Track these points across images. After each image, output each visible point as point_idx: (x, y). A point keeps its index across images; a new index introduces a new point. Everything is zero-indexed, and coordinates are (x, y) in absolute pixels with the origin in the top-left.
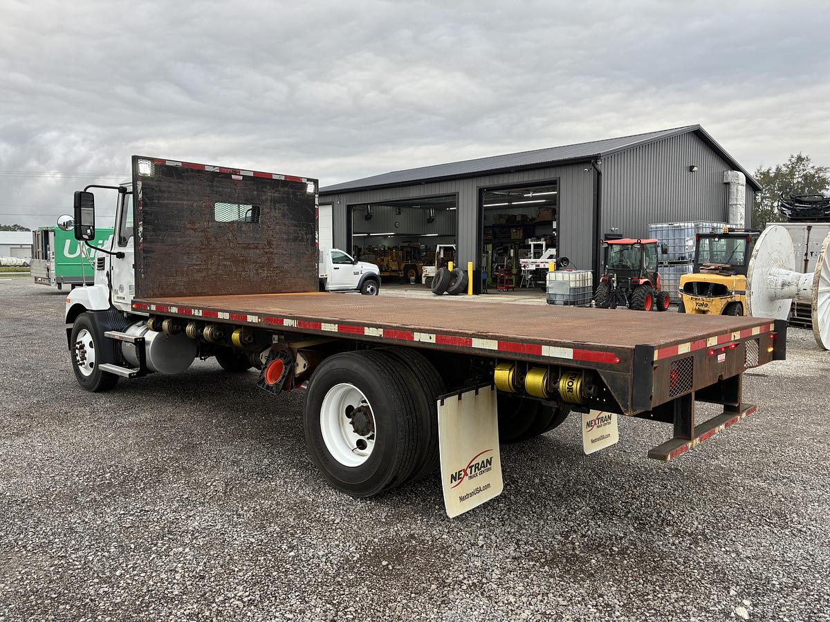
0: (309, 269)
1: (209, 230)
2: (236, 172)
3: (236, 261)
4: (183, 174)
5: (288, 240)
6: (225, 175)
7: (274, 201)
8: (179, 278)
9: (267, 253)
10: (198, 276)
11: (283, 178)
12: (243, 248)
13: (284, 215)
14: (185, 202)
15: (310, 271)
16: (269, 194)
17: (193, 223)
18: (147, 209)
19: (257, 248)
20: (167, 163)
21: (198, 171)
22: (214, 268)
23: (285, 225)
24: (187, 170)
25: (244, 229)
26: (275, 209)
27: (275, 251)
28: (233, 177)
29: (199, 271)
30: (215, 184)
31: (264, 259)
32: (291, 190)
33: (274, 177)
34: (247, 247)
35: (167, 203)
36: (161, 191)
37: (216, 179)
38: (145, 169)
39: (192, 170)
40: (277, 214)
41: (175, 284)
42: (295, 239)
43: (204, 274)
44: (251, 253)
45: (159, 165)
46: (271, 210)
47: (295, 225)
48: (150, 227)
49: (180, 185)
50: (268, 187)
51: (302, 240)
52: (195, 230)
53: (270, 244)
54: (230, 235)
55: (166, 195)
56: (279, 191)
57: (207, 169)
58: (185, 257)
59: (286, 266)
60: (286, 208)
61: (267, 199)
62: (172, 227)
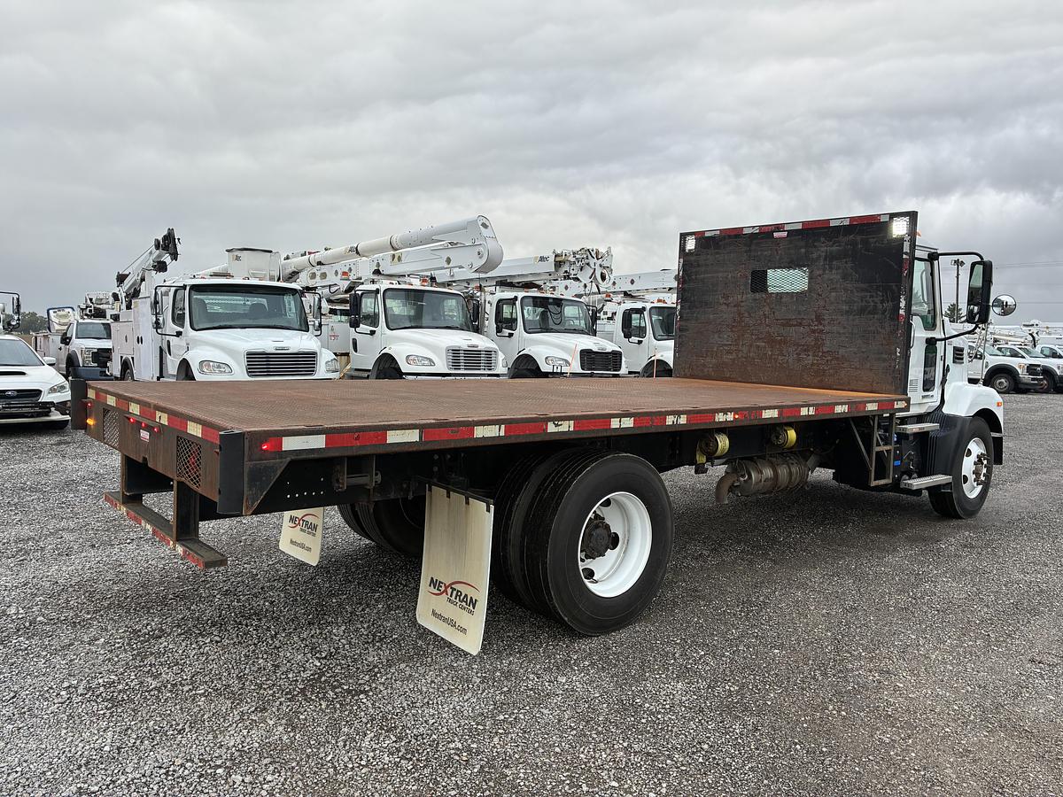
0: (885, 356)
1: (742, 304)
2: (779, 228)
3: (771, 341)
4: (720, 243)
5: (848, 313)
6: (765, 234)
7: (830, 258)
8: (708, 359)
9: (814, 331)
10: (727, 358)
11: (847, 223)
12: (783, 325)
13: (845, 277)
14: (720, 275)
15: (884, 360)
16: (824, 248)
17: (726, 297)
18: (686, 286)
19: (800, 324)
20: (707, 235)
21: (737, 236)
22: (745, 349)
23: (846, 290)
24: (724, 238)
25: (783, 300)
26: (831, 269)
27: (827, 329)
28: (775, 235)
29: (729, 352)
30: (753, 247)
31: (810, 340)
32: (859, 238)
33: (832, 224)
34: (787, 323)
35: (704, 278)
36: (699, 266)
37: (755, 241)
38: (691, 244)
39: (729, 236)
40: (835, 275)
41: (704, 365)
42: (862, 311)
43: (734, 356)
44: (793, 332)
45: (701, 237)
46: (824, 271)
47: (862, 290)
48: (687, 305)
49: (717, 256)
50: (822, 239)
51: (874, 311)
52: (728, 305)
53: (819, 319)
54: (767, 309)
55: (703, 269)
56: (839, 242)
57: (746, 231)
58: (716, 336)
59: (842, 351)
60: (850, 265)
61: (820, 256)
62: (706, 304)
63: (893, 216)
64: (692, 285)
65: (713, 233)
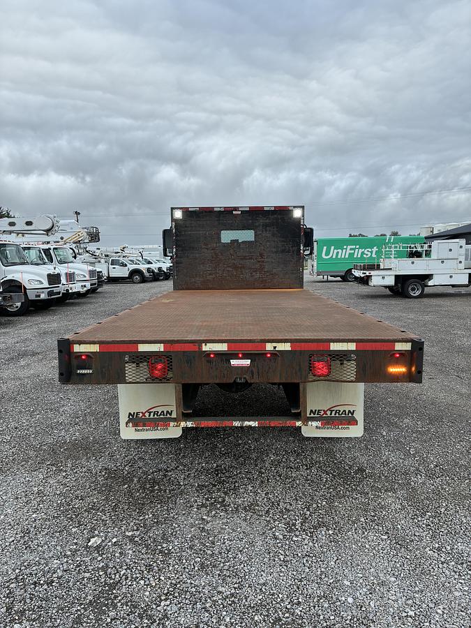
1: (217, 248)
2: (236, 209)
3: (235, 267)
4: (200, 215)
5: (276, 252)
6: (228, 212)
7: (266, 226)
8: (197, 279)
9: (259, 262)
10: (210, 277)
11: (273, 209)
12: (242, 259)
13: (273, 235)
14: (201, 232)
15: (295, 273)
16: (262, 221)
17: (206, 245)
18: (178, 238)
19: (251, 259)
20: (190, 209)
21: (210, 212)
22: (220, 272)
23: (274, 241)
24: (202, 212)
25: (242, 246)
26: (266, 232)
27: (266, 260)
28: (234, 212)
29: (210, 274)
30: (221, 218)
31: (257, 266)
32: (279, 216)
33: (265, 209)
34: (244, 258)
35: (190, 234)
36: (186, 227)
37: (222, 215)
38: (178, 214)
39: (206, 212)
40: (268, 234)
41: (195, 282)
42: (283, 251)
43: (214, 276)
44: (248, 262)
45: (186, 211)
46: (263, 232)
47: (283, 241)
48: (180, 249)
49: (198, 222)
50: (261, 216)
51: (288, 251)
52: (207, 249)
53: (261, 255)
54: (232, 251)
55: (189, 229)
56: (269, 218)
57: (215, 209)
58: (201, 266)
59: (274, 271)
60: (275, 229)
61: (260, 225)
62: (193, 248)
63: (294, 207)
64: (182, 238)
65: (194, 209)
